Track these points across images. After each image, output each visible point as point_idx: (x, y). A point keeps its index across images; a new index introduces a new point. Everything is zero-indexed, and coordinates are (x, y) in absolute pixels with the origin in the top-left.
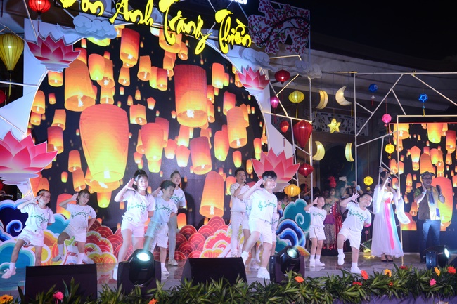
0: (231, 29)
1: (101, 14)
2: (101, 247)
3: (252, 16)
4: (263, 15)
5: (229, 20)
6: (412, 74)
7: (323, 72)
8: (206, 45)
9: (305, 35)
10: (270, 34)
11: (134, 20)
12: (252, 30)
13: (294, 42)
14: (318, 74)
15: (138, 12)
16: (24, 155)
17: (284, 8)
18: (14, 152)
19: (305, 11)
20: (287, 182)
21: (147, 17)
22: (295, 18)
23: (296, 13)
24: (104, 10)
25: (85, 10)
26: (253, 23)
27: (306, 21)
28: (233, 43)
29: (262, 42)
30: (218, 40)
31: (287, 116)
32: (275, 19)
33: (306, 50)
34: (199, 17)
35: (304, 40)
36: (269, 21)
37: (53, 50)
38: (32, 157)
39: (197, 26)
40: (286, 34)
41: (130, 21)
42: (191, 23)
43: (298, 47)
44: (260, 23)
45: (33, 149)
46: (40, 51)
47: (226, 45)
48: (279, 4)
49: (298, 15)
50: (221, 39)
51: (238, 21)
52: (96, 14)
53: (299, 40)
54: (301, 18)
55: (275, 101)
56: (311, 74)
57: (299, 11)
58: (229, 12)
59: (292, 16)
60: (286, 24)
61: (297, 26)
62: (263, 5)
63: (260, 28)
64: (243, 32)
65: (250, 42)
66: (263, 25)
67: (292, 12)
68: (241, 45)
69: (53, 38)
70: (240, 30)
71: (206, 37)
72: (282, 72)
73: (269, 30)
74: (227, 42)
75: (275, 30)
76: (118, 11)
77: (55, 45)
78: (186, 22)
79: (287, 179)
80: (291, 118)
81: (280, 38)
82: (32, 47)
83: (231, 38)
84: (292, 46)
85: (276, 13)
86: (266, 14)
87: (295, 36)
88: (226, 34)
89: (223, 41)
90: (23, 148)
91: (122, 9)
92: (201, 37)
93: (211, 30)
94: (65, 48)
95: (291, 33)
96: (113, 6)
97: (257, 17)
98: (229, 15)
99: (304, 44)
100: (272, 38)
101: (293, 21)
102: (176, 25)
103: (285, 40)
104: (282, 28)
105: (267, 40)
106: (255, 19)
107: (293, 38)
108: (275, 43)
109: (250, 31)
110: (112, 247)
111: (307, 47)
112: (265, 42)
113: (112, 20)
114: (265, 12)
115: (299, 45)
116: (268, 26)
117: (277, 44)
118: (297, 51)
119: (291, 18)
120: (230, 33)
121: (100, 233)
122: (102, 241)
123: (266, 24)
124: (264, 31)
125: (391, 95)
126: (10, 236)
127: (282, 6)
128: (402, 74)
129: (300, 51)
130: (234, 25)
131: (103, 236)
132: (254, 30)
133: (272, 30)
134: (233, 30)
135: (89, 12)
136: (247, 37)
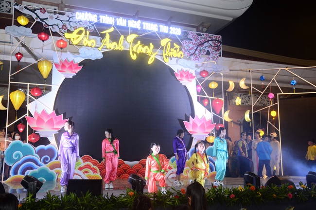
0: (170, 48)
1: (94, 46)
2: (93, 171)
3: (184, 41)
4: (191, 40)
5: (169, 44)
6: (286, 69)
7: (230, 70)
8: (155, 59)
9: (218, 50)
10: (196, 50)
11: (112, 48)
12: (184, 49)
13: (211, 54)
14: (227, 71)
15: (115, 43)
16: (51, 122)
17: (205, 36)
18: (46, 120)
19: (218, 36)
20: (207, 134)
21: (120, 45)
22: (211, 40)
23: (212, 38)
24: (96, 44)
25: (85, 45)
26: (185, 45)
27: (219, 41)
28: (171, 56)
29: (191, 55)
30: (163, 56)
31: (207, 96)
32: (199, 41)
33: (220, 58)
34: (151, 44)
35: (218, 52)
36: (195, 44)
37: (67, 66)
38: (55, 123)
39: (149, 48)
40: (206, 50)
41: (110, 49)
42: (146, 47)
43: (214, 57)
44: (189, 44)
45: (56, 118)
46: (61, 67)
47: (167, 58)
48: (202, 33)
49: (214, 39)
50: (164, 55)
51: (175, 44)
52: (91, 47)
53: (214, 52)
54: (216, 40)
55: (199, 88)
56: (223, 72)
57: (214, 36)
58: (170, 40)
59: (210, 39)
60: (206, 44)
61: (213, 45)
62: (191, 34)
63: (189, 47)
64: (178, 50)
65: (183, 55)
66: (191, 46)
67: (210, 37)
68: (177, 57)
69: (68, 60)
70: (176, 49)
71: (155, 54)
72: (204, 71)
73: (195, 48)
74: (168, 56)
75: (199, 48)
76: (103, 44)
77: (69, 64)
78: (143, 47)
79: (207, 133)
80: (210, 97)
81: (202, 52)
82: (57, 65)
83: (171, 54)
84: (210, 56)
85: (199, 38)
86: (193, 40)
87: (212, 50)
88: (167, 52)
89: (166, 56)
90: (51, 118)
91: (106, 43)
92: (152, 54)
93: (159, 50)
94: (74, 65)
95: (209, 49)
96: (101, 41)
97: (187, 41)
98: (169, 41)
99: (218, 55)
100: (197, 52)
101: (211, 42)
102: (137, 49)
103: (205, 53)
104: (203, 47)
105: (194, 54)
106: (186, 43)
107: (210, 52)
108: (199, 55)
109: (183, 49)
110: (99, 171)
111: (220, 56)
112: (192, 55)
113: (100, 49)
114: (192, 38)
115: (215, 55)
116: (194, 46)
117: (200, 56)
118: (214, 59)
119: (209, 41)
120: (170, 51)
121: (92, 163)
122: (93, 168)
123: (193, 45)
124: (192, 49)
125: (274, 81)
126: (43, 164)
127: (203, 35)
128: (280, 69)
129: (215, 59)
130: (172, 46)
131: (94, 165)
132: (186, 48)
133: (197, 48)
134: (172, 49)
135: (87, 46)
136: (181, 52)
